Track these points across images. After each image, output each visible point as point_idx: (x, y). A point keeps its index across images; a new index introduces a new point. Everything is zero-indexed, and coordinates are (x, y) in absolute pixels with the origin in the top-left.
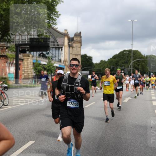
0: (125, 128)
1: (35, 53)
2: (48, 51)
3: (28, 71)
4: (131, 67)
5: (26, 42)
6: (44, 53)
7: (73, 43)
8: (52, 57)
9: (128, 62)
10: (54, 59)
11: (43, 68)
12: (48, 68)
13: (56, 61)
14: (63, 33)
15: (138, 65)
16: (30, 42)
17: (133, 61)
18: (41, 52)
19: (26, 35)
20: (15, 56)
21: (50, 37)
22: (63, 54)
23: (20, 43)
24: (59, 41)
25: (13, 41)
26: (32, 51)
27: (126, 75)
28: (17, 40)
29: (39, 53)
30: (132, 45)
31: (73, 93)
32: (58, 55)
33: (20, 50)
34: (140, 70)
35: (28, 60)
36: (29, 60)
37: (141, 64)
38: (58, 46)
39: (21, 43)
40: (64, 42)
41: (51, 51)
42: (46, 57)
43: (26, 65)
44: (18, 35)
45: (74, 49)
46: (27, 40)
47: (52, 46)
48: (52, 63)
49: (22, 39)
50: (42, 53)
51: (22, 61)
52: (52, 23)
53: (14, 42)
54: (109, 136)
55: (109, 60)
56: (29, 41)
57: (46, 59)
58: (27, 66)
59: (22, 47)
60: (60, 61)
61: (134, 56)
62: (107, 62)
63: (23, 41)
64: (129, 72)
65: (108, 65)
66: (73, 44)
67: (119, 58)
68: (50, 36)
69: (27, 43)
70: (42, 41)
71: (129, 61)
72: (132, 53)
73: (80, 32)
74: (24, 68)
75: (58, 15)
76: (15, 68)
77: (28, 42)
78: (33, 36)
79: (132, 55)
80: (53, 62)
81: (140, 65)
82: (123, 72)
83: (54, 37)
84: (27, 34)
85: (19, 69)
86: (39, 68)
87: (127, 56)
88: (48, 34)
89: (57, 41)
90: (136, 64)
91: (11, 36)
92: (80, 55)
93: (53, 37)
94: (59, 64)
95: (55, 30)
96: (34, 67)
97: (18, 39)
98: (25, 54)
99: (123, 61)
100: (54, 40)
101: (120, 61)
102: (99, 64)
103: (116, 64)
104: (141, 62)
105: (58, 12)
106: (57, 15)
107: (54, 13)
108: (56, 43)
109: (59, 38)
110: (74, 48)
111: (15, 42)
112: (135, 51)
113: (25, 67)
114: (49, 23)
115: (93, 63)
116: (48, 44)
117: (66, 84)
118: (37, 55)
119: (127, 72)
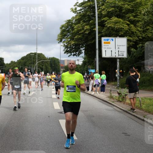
4: (36, 67)
9: (34, 63)
15: (42, 66)
17: (38, 62)
30: (37, 48)
34: (44, 69)
37: (44, 64)
54: (13, 125)
55: (18, 61)
61: (39, 58)
62: (16, 62)
65: (18, 65)
67: (27, 59)
79: (37, 57)
81: (44, 65)
82: (29, 71)
87: (33, 58)
90: (41, 64)
99: (30, 62)
101: (28, 62)
103: (24, 64)
104: (45, 63)
112: (40, 53)
119: (33, 71)
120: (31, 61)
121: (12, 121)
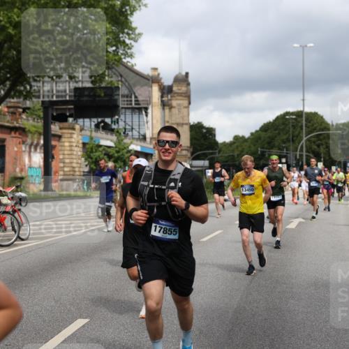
0: (291, 288)
1: (87, 121)
2: (117, 117)
3: (71, 163)
4: (301, 150)
5: (65, 96)
6: (108, 120)
7: (171, 97)
8: (125, 129)
9: (295, 139)
10: (130, 133)
11: (105, 154)
12: (116, 155)
13: (133, 139)
14: (148, 75)
15: (318, 146)
16: (75, 96)
17: (308, 134)
18: (100, 120)
19: (67, 81)
20: (42, 128)
21: (120, 86)
22: (150, 123)
23: (52, 100)
24: (140, 95)
25: (37, 94)
26: (80, 118)
27: (291, 169)
28: (46, 93)
29: (95, 121)
30: (303, 100)
31: (163, 203)
32: (139, 126)
33: (53, 114)
34: (322, 155)
35: (71, 137)
36: (75, 136)
37: (323, 142)
38: (139, 104)
39: (55, 99)
40: (150, 97)
41: (122, 117)
42: (112, 130)
43: (68, 148)
44: (48, 82)
45: (175, 111)
46: (68, 92)
47: (126, 106)
48: (125, 143)
49: (58, 91)
50: (103, 121)
51: (57, 139)
52: (122, 54)
53: (39, 97)
55: (252, 134)
56: (72, 94)
57: (112, 134)
58: (71, 150)
59: (57, 109)
60: (144, 138)
61: (309, 124)
62: (249, 138)
63: (60, 94)
64: (298, 161)
65: (252, 146)
66: (171, 100)
67: (275, 130)
68: (120, 83)
69: (68, 98)
70: (103, 95)
71: (297, 136)
72: (304, 119)
73: (187, 74)
74: (64, 154)
75: (135, 34)
76: (42, 155)
77: (70, 96)
78: (82, 82)
79: (304, 122)
80: (127, 141)
81: (322, 145)
82: (284, 160)
83: (129, 84)
84: (67, 79)
85: (53, 157)
86: (97, 154)
87: (293, 126)
88: (114, 79)
89: (134, 94)
90: (314, 142)
91: (33, 84)
92: (186, 124)
93: (127, 84)
94: (141, 146)
95: (131, 70)
96: (86, 153)
97: (48, 91)
98: (65, 124)
99: (285, 137)
100: (130, 91)
101: (276, 139)
102: (231, 144)
103: (269, 143)
104: (324, 138)
105: (135, 29)
106: (133, 36)
107: (126, 31)
108: (133, 99)
109: (138, 87)
110: (173, 110)
111: (41, 97)
112: (311, 113)
113: (66, 152)
114: (118, 54)
115: (216, 143)
116: (116, 100)
117: (148, 185)
118: (91, 125)
119: (293, 162)
120: (287, 135)
121: (251, 294)
